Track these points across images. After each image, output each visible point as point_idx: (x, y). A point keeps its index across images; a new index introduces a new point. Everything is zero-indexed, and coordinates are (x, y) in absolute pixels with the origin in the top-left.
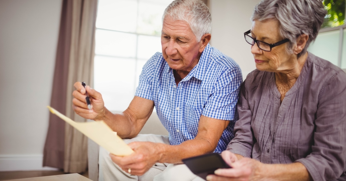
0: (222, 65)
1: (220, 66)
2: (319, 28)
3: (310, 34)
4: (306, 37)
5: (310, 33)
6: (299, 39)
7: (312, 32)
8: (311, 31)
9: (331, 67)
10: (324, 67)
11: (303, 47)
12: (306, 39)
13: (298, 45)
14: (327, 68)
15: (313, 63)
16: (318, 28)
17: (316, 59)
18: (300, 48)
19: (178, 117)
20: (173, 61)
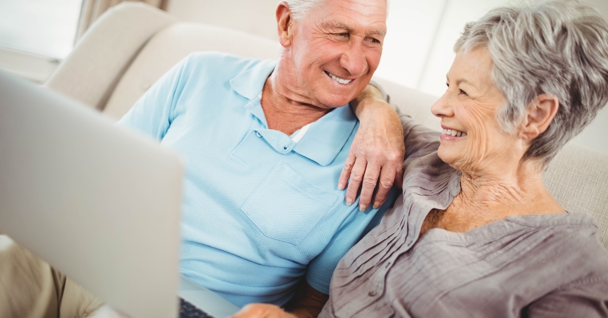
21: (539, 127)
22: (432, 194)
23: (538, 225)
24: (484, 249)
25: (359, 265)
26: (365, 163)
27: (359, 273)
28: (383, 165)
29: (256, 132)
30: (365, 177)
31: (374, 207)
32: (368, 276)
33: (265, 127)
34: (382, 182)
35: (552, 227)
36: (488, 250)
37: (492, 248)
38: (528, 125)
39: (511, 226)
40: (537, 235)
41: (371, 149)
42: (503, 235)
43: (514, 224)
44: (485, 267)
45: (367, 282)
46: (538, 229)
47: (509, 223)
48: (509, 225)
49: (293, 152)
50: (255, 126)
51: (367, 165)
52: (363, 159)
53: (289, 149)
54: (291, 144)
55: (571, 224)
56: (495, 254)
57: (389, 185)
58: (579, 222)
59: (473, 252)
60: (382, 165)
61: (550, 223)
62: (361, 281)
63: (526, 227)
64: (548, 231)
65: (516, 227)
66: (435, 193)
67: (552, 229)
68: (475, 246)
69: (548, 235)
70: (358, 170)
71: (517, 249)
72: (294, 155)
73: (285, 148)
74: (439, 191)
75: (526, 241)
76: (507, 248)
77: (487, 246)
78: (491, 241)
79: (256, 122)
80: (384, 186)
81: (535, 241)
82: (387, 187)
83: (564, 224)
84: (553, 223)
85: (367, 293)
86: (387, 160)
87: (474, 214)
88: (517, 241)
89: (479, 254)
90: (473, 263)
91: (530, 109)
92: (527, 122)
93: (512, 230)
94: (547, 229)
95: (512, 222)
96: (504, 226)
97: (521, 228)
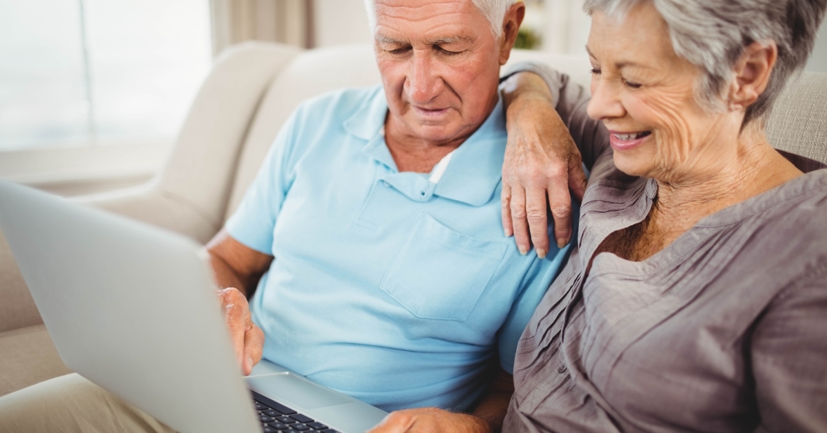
2: (813, 21)
3: (779, 43)
4: (769, 53)
5: (780, 39)
6: (744, 61)
7: (789, 36)
8: (781, 32)
11: (762, 89)
12: (769, 62)
13: (744, 81)
16: (809, 21)
18: (750, 92)
21: (756, 89)
22: (624, 207)
23: (738, 218)
24: (670, 279)
25: (544, 331)
26: (522, 190)
27: (545, 344)
28: (547, 186)
29: (383, 181)
30: (528, 210)
31: (559, 246)
32: (557, 346)
33: (394, 172)
34: (554, 211)
35: (758, 215)
36: (675, 278)
37: (680, 273)
38: (741, 90)
39: (701, 234)
40: (739, 233)
41: (523, 170)
42: (693, 251)
43: (705, 230)
44: (672, 302)
45: (555, 356)
46: (737, 226)
47: (699, 231)
48: (698, 234)
49: (435, 196)
50: (381, 174)
51: (525, 192)
52: (519, 187)
53: (429, 194)
54: (429, 186)
55: (787, 200)
56: (685, 281)
57: (565, 212)
58: (800, 191)
59: (655, 287)
60: (545, 187)
61: (756, 209)
62: (548, 356)
63: (722, 228)
64: (754, 222)
65: (708, 233)
66: (628, 205)
67: (759, 217)
68: (657, 278)
69: (754, 227)
70: (516, 203)
71: (713, 263)
72: (437, 200)
73: (423, 194)
74: (634, 200)
75: (725, 247)
76: (700, 266)
77: (673, 273)
78: (678, 264)
79: (381, 169)
80: (558, 215)
81: (738, 242)
82: (563, 216)
83: (776, 204)
84: (760, 208)
85: (556, 371)
86: (547, 178)
87: (671, 226)
88: (712, 252)
89: (663, 288)
90: (655, 301)
91: (737, 69)
92: (737, 87)
93: (704, 239)
94: (752, 220)
95: (702, 228)
96: (692, 238)
97: (715, 231)
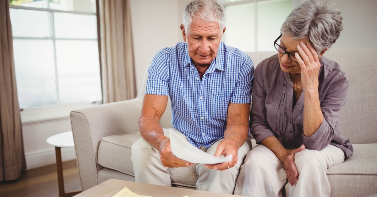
0: (239, 57)
1: (238, 57)
9: (339, 69)
10: (332, 68)
14: (335, 69)
15: (324, 64)
17: (326, 60)
19: (202, 105)
20: (201, 57)
